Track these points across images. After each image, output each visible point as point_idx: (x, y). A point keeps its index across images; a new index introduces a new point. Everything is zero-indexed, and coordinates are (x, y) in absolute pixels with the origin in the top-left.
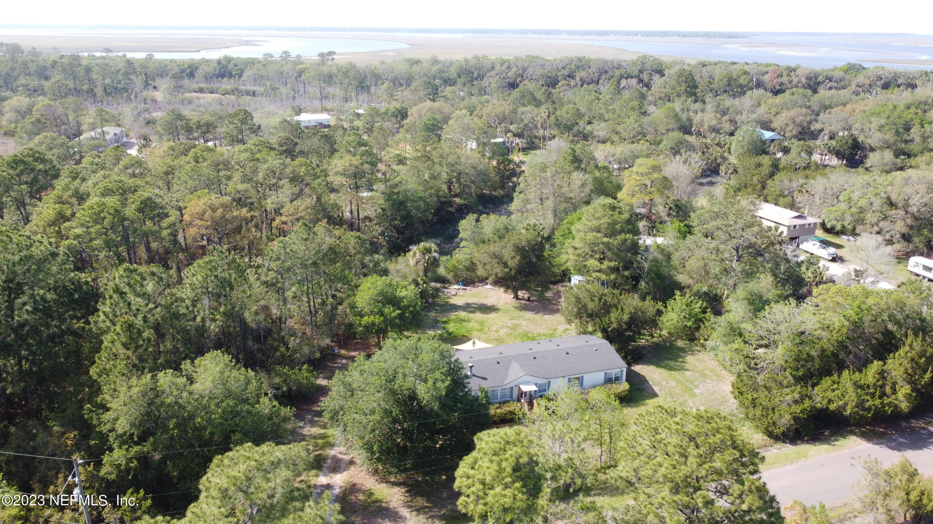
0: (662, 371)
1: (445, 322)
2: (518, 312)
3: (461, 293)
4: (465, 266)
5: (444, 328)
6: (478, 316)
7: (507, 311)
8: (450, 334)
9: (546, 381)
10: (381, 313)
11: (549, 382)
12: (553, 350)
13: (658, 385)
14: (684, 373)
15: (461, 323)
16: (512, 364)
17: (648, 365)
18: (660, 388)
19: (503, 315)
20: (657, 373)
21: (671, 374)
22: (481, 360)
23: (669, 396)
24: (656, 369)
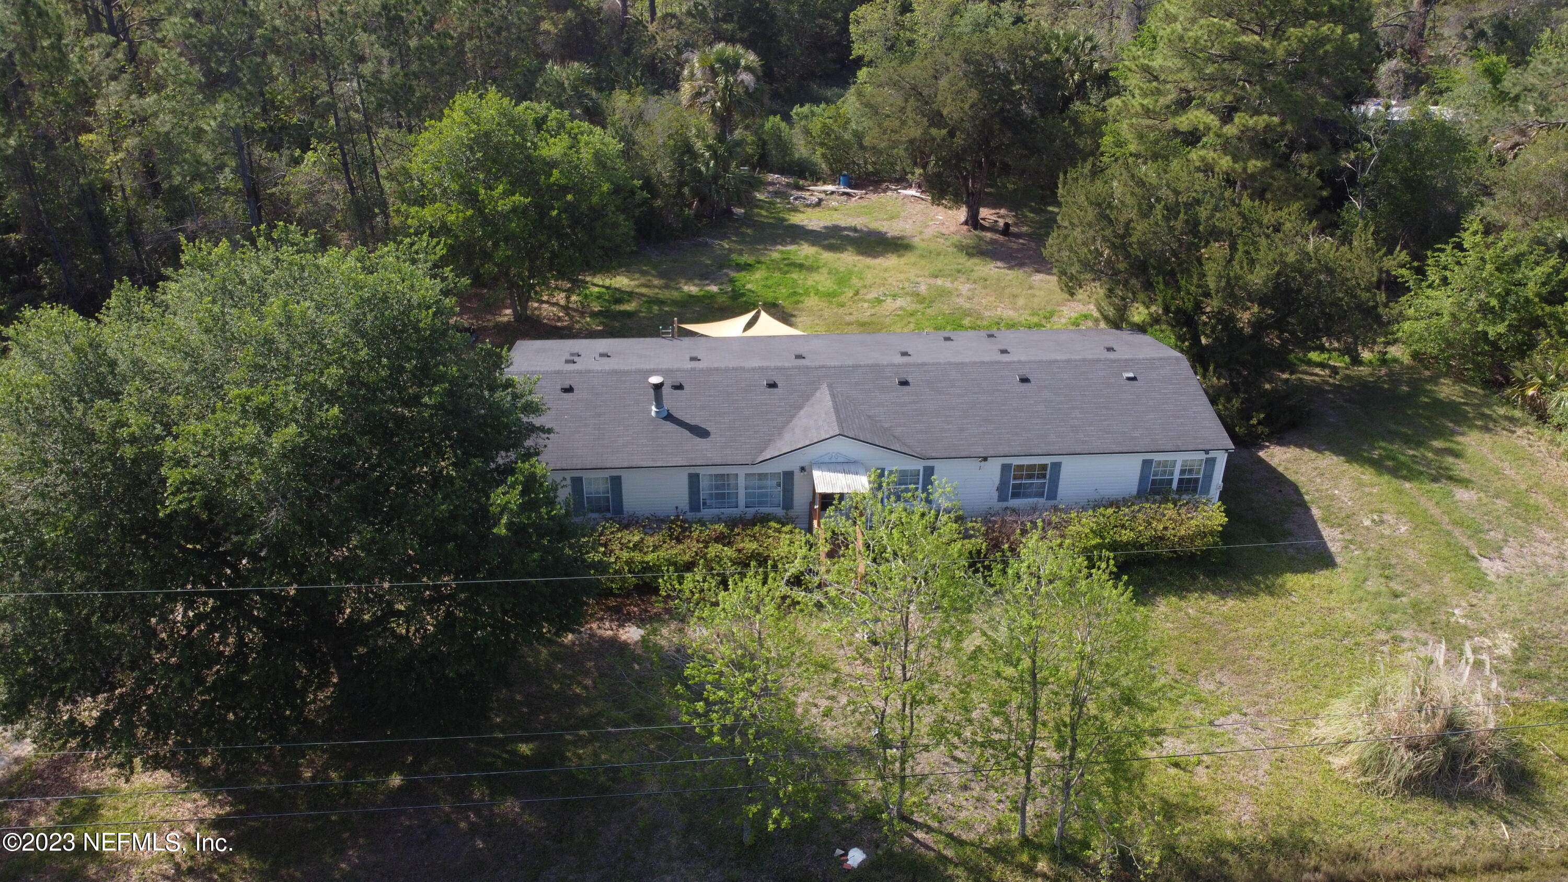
0: (1367, 475)
1: (745, 267)
3: (835, 201)
5: (732, 281)
6: (848, 259)
7: (930, 254)
9: (918, 465)
10: (470, 199)
11: (929, 471)
12: (983, 363)
13: (1340, 525)
14: (1450, 494)
15: (786, 273)
16: (818, 394)
17: (1319, 451)
18: (1350, 537)
19: (914, 264)
20: (1345, 482)
21: (1400, 492)
22: (717, 369)
23: (1376, 572)
24: (1345, 466)
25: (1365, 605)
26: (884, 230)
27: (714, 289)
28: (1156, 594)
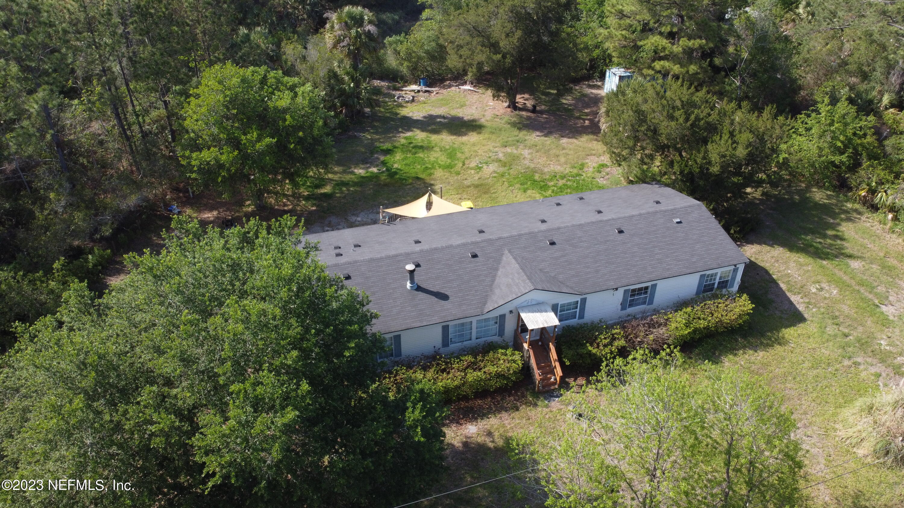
0: (802, 258)
1: (388, 152)
2: (516, 132)
3: (422, 97)
4: (427, 52)
5: (384, 163)
6: (446, 139)
7: (496, 131)
8: (392, 174)
9: (578, 298)
10: (235, 143)
11: (584, 301)
12: (593, 223)
13: (799, 293)
14: (848, 266)
15: (416, 153)
16: (504, 258)
17: (772, 246)
18: (807, 300)
19: (489, 139)
20: (792, 264)
21: (822, 267)
22: (436, 249)
23: (830, 322)
24: (788, 254)
25: (831, 344)
26: (460, 115)
27: (375, 170)
28: (720, 355)
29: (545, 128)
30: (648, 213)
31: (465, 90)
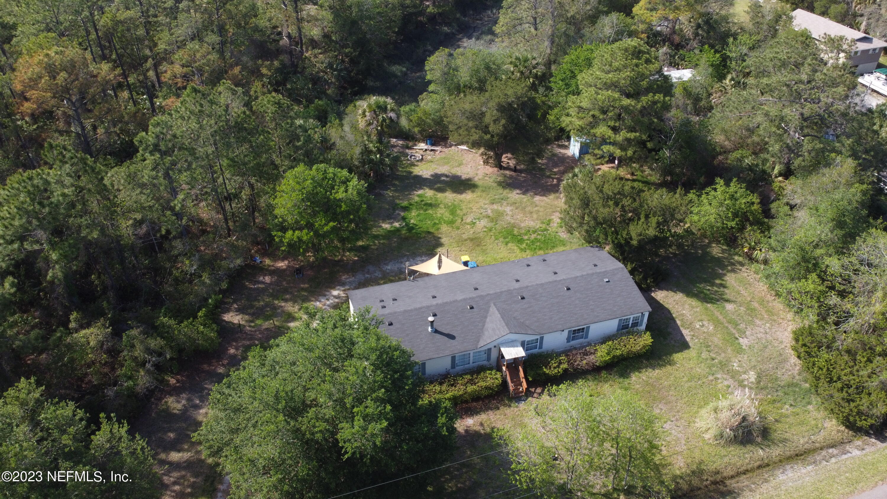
0: (694, 302)
1: (406, 209)
2: (501, 191)
3: (429, 156)
5: (404, 219)
6: (449, 196)
7: (486, 189)
8: (410, 229)
9: (538, 337)
11: (542, 338)
13: (688, 328)
14: (724, 307)
15: (426, 210)
16: (491, 309)
17: (675, 292)
18: (692, 334)
19: (481, 196)
20: (687, 306)
21: (706, 309)
22: (447, 303)
23: (705, 349)
24: (685, 298)
25: (703, 364)
26: (459, 174)
27: (397, 225)
28: (630, 372)
29: (523, 187)
30: (588, 274)
31: (462, 150)
